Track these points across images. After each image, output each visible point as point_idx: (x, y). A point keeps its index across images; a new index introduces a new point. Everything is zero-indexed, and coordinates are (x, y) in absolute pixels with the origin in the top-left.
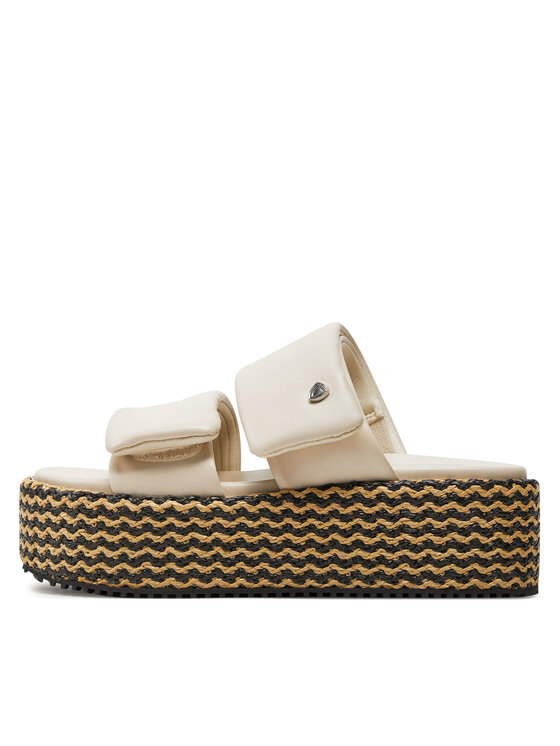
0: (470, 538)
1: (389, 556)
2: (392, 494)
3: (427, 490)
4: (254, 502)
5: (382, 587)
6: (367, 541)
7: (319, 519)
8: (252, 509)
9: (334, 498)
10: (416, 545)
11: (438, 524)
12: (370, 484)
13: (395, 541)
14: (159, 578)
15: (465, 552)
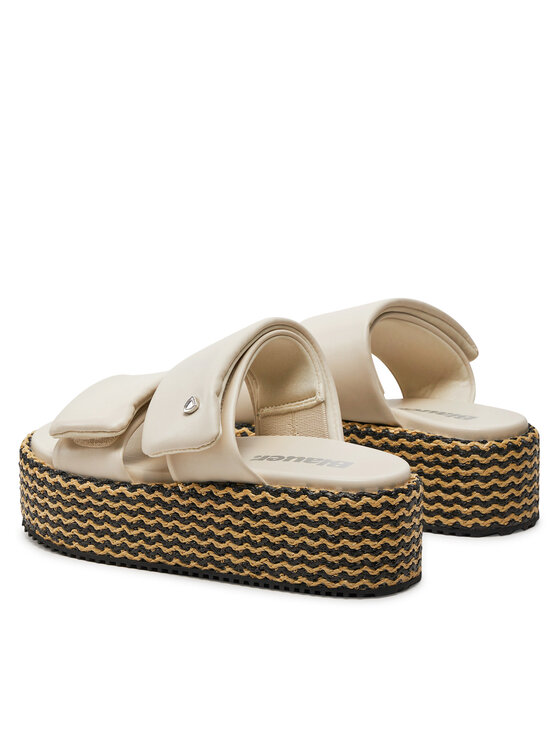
0: (318, 543)
1: (253, 550)
2: (255, 498)
3: (284, 496)
4: (151, 491)
5: (249, 576)
6: (236, 535)
7: (198, 512)
8: (149, 497)
9: (210, 495)
10: (274, 544)
11: (291, 528)
12: (238, 486)
13: (258, 538)
14: (84, 543)
15: (314, 554)
